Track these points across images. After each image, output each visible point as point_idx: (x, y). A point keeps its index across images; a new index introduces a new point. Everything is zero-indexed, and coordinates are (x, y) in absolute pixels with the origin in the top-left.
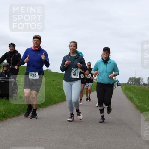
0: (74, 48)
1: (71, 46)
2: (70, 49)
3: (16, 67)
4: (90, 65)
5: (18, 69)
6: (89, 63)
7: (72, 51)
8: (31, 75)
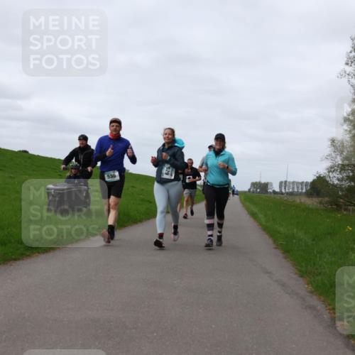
0: (170, 136)
1: (166, 134)
2: (165, 139)
3: (89, 169)
4: (192, 163)
5: (92, 172)
6: (190, 159)
7: (167, 141)
8: (108, 176)
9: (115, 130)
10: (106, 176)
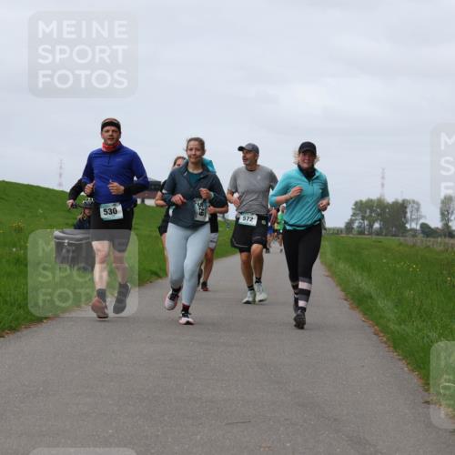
1: (191, 149)
8: (105, 210)
9: (111, 138)
10: (102, 210)
